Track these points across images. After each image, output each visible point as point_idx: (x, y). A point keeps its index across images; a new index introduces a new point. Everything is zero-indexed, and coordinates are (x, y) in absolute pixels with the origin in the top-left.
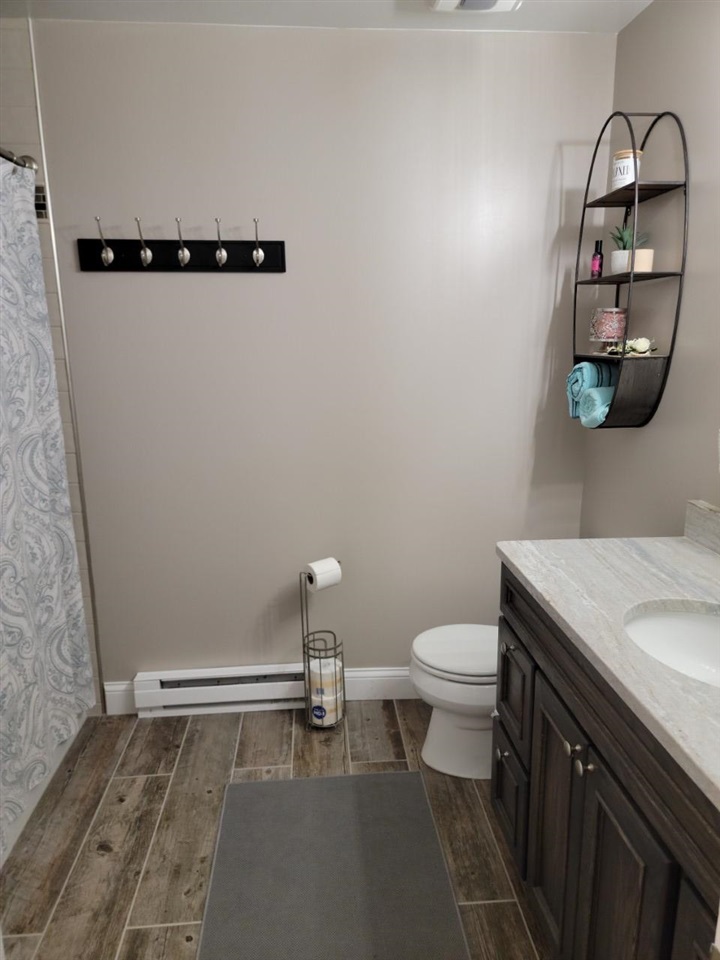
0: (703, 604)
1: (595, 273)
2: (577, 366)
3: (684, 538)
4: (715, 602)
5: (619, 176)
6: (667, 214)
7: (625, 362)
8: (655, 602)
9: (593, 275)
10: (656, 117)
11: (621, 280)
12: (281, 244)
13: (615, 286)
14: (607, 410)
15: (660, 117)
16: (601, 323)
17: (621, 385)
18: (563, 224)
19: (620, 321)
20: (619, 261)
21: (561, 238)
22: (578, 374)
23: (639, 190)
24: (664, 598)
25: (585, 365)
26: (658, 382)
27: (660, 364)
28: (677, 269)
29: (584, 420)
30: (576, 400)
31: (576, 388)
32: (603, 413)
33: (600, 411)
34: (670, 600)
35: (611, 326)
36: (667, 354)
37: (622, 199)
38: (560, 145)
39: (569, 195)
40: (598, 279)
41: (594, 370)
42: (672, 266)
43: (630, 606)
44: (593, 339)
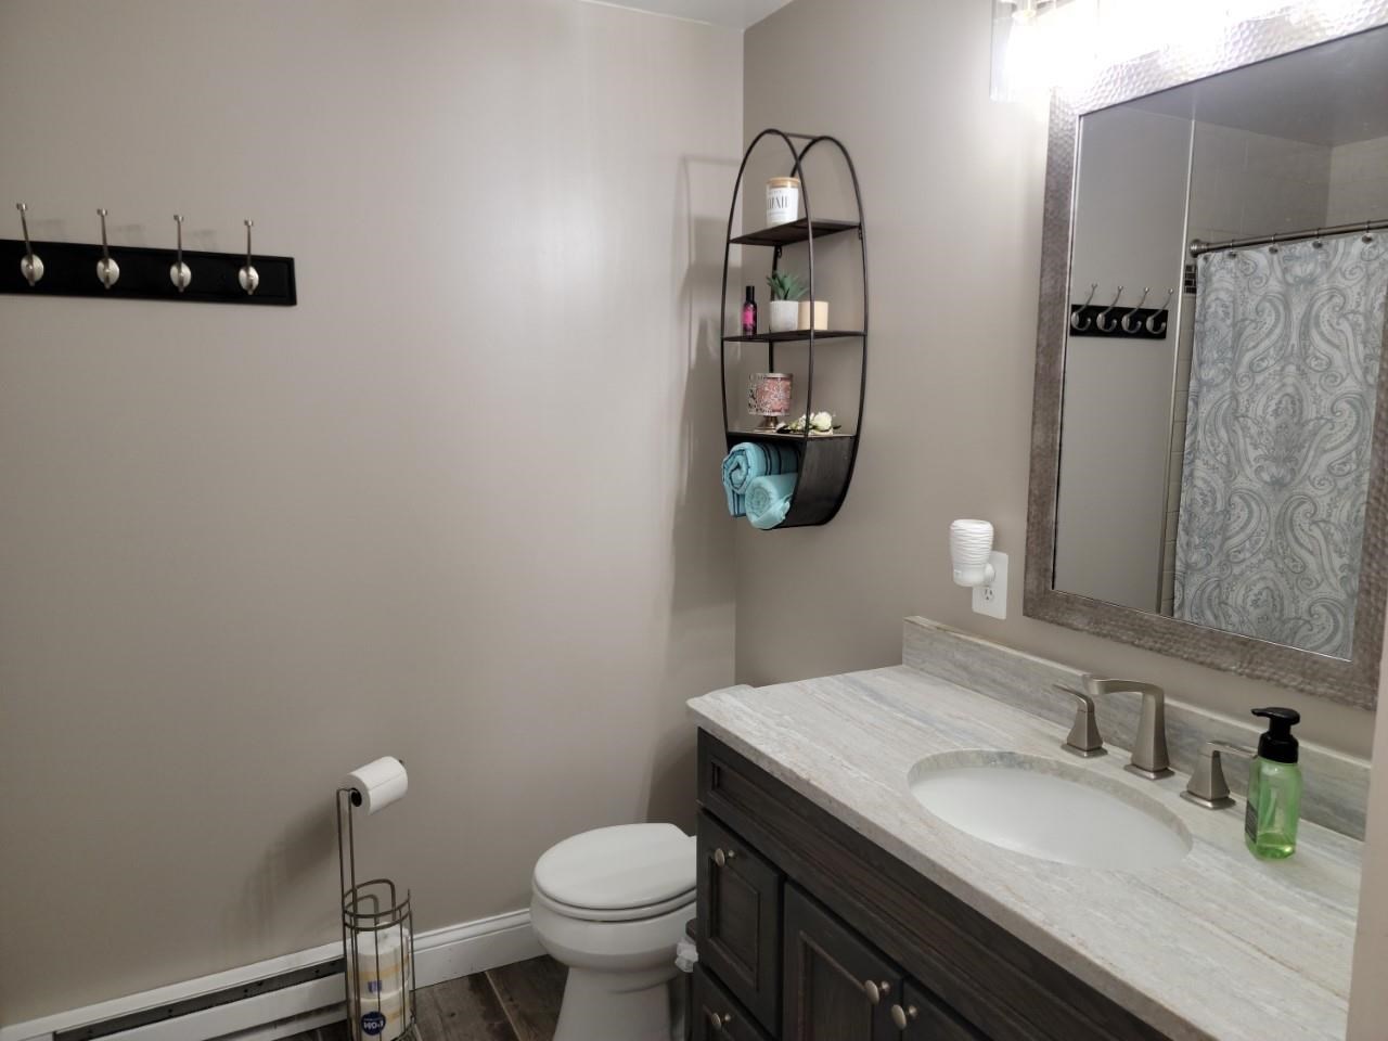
0: (979, 753)
1: (750, 327)
2: (736, 448)
3: (903, 666)
4: (993, 750)
5: (776, 209)
6: (837, 260)
7: (809, 443)
8: (928, 759)
9: (745, 329)
10: (807, 142)
11: (774, 338)
12: (288, 263)
13: (767, 345)
14: (788, 505)
15: (815, 141)
16: (763, 393)
17: (804, 473)
18: (693, 259)
19: (786, 390)
20: (786, 314)
21: (694, 280)
22: (739, 458)
23: (813, 229)
24: (936, 753)
25: (746, 445)
26: (844, 469)
27: (847, 444)
28: (860, 329)
29: (753, 519)
30: (739, 492)
31: (738, 476)
32: (783, 509)
33: (779, 507)
34: (942, 754)
35: (774, 397)
36: (854, 433)
37: (781, 239)
38: (685, 161)
39: (700, 226)
40: (750, 335)
41: (761, 453)
42: (851, 323)
43: (907, 771)
44: (753, 412)
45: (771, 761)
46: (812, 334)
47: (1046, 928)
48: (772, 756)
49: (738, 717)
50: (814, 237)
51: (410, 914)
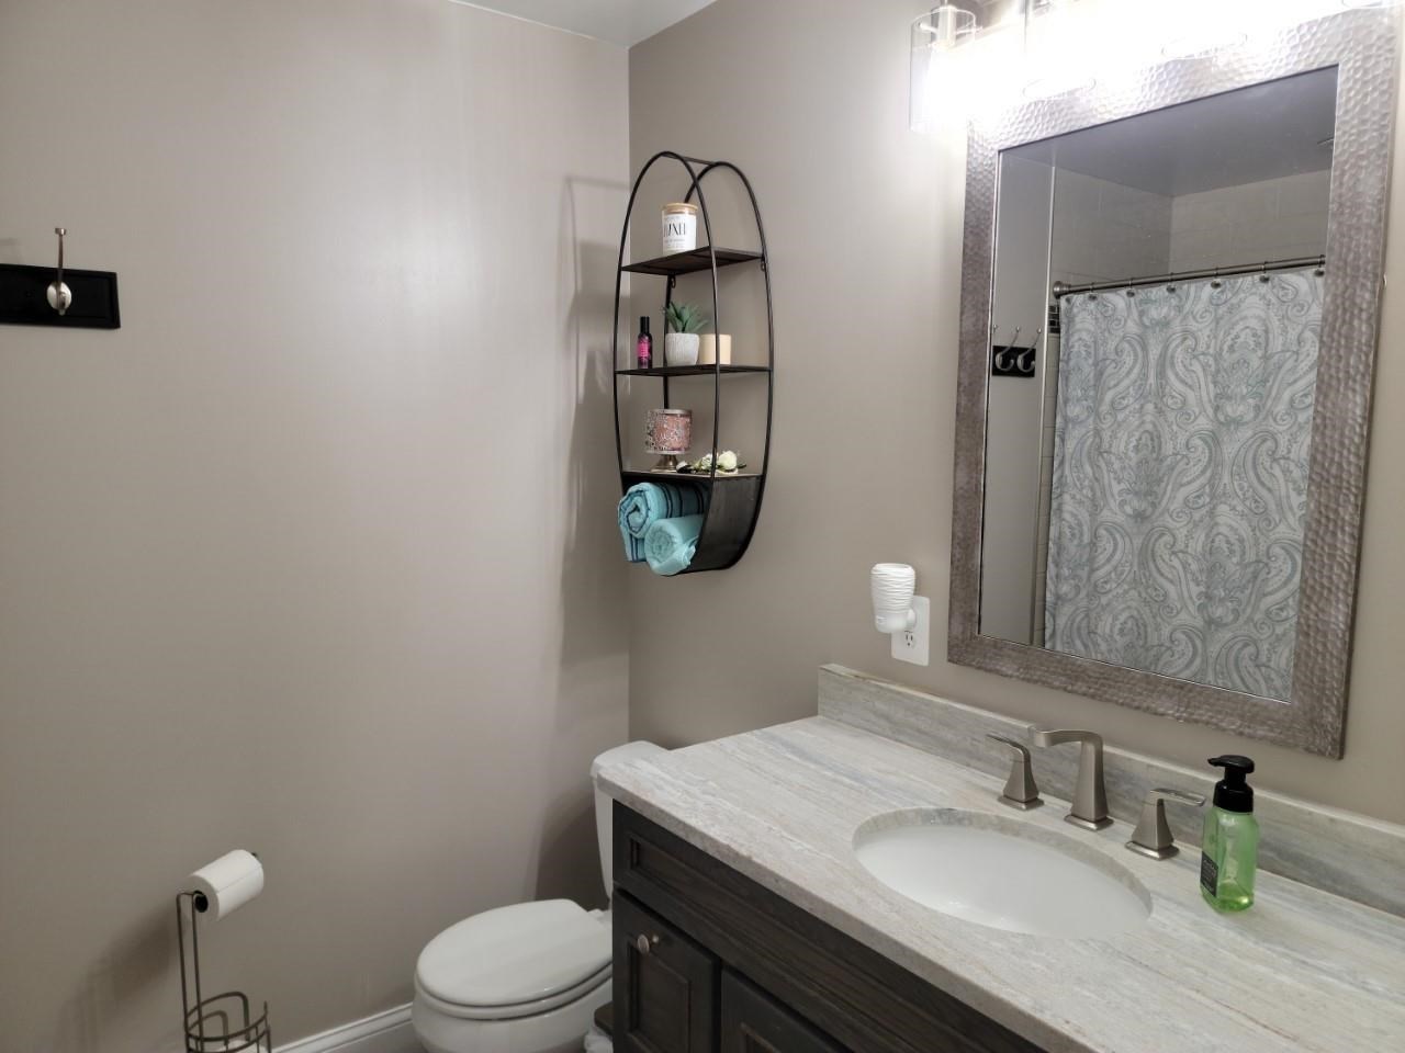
0: (919, 812)
1: (644, 360)
2: (633, 489)
3: (819, 717)
4: (932, 807)
5: (674, 235)
6: (738, 292)
7: (716, 484)
8: (868, 822)
9: (640, 362)
10: (705, 166)
11: (669, 372)
12: (109, 280)
13: (662, 379)
14: (693, 549)
15: (711, 166)
16: (663, 430)
17: (711, 516)
18: (580, 288)
19: (686, 427)
20: (685, 347)
21: (582, 308)
22: (638, 500)
23: (716, 258)
24: (874, 814)
25: (645, 486)
26: (750, 509)
27: (753, 484)
28: (765, 363)
29: (655, 565)
30: (637, 536)
31: (636, 519)
32: (688, 553)
33: (683, 552)
34: (882, 815)
35: (673, 434)
36: (760, 473)
37: (675, 268)
38: (569, 181)
39: (587, 254)
40: (644, 369)
41: (661, 494)
42: (756, 358)
43: (850, 839)
44: (651, 451)
45: (703, 836)
46: (718, 369)
47: (1038, 1016)
48: (705, 830)
49: (660, 788)
50: (718, 265)
51: (267, 1032)
